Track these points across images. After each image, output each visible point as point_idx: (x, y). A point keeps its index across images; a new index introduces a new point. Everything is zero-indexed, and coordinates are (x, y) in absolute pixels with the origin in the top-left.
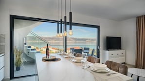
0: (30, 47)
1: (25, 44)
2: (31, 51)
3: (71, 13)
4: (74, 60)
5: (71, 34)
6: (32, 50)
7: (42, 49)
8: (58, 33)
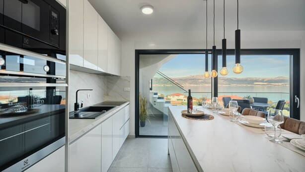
0: (156, 94)
1: (151, 89)
2: (159, 101)
3: (238, 33)
4: (243, 122)
5: (238, 70)
6: (159, 98)
7: (169, 97)
8: (207, 70)
